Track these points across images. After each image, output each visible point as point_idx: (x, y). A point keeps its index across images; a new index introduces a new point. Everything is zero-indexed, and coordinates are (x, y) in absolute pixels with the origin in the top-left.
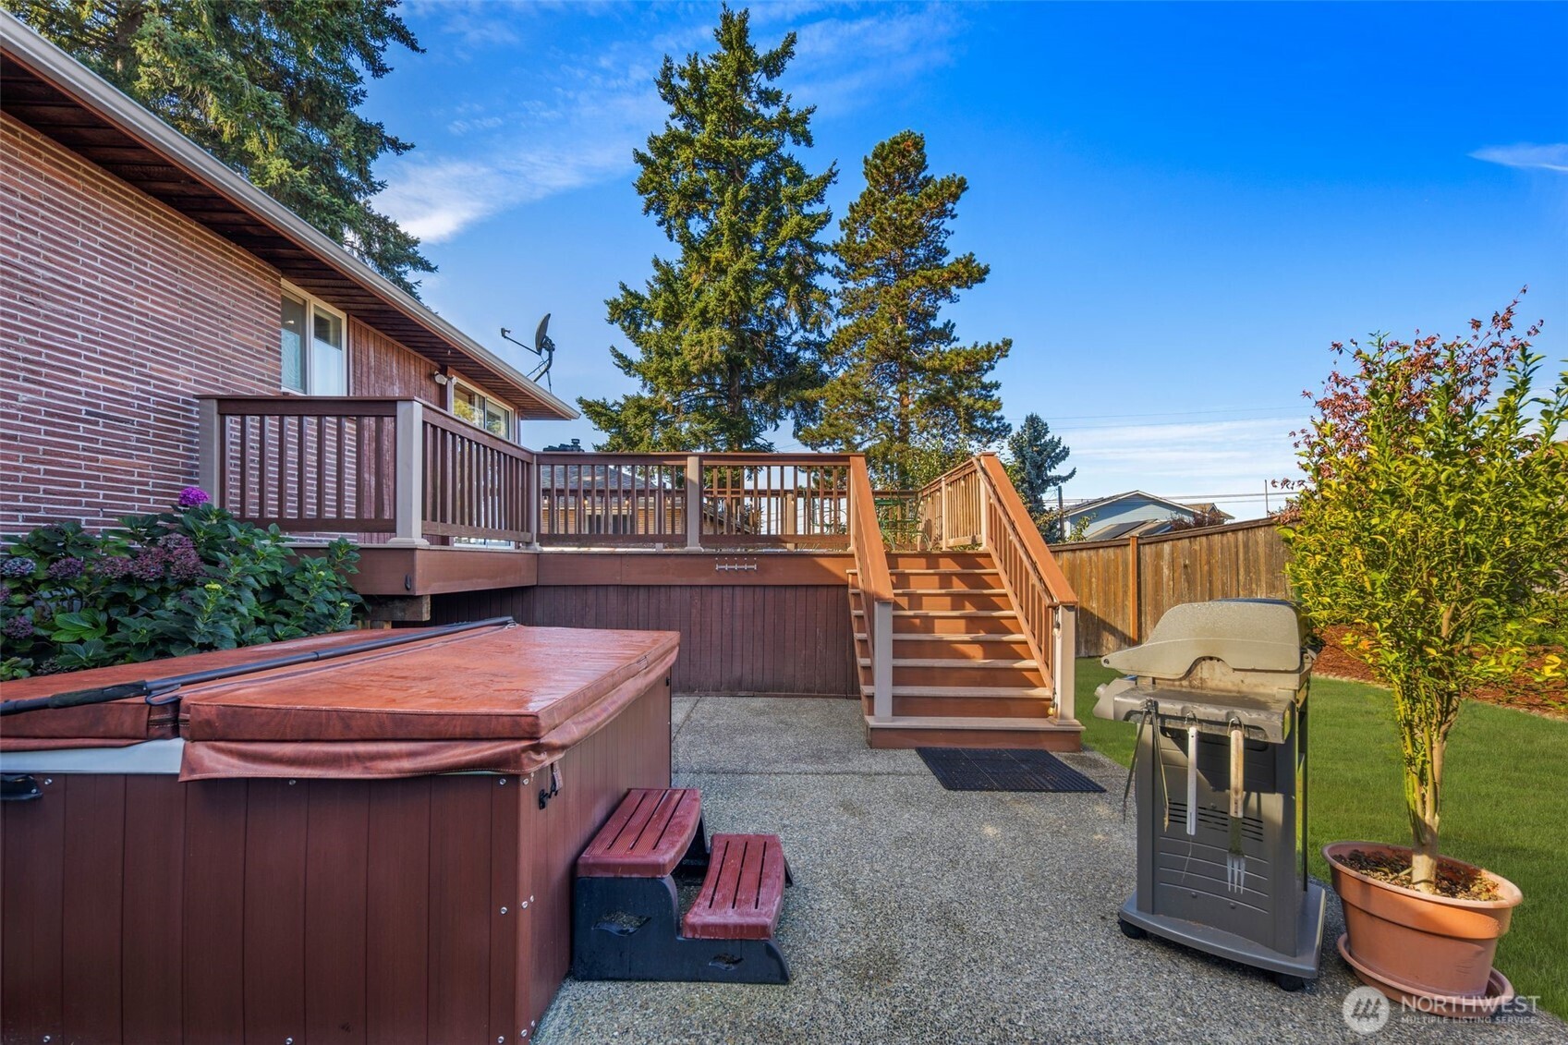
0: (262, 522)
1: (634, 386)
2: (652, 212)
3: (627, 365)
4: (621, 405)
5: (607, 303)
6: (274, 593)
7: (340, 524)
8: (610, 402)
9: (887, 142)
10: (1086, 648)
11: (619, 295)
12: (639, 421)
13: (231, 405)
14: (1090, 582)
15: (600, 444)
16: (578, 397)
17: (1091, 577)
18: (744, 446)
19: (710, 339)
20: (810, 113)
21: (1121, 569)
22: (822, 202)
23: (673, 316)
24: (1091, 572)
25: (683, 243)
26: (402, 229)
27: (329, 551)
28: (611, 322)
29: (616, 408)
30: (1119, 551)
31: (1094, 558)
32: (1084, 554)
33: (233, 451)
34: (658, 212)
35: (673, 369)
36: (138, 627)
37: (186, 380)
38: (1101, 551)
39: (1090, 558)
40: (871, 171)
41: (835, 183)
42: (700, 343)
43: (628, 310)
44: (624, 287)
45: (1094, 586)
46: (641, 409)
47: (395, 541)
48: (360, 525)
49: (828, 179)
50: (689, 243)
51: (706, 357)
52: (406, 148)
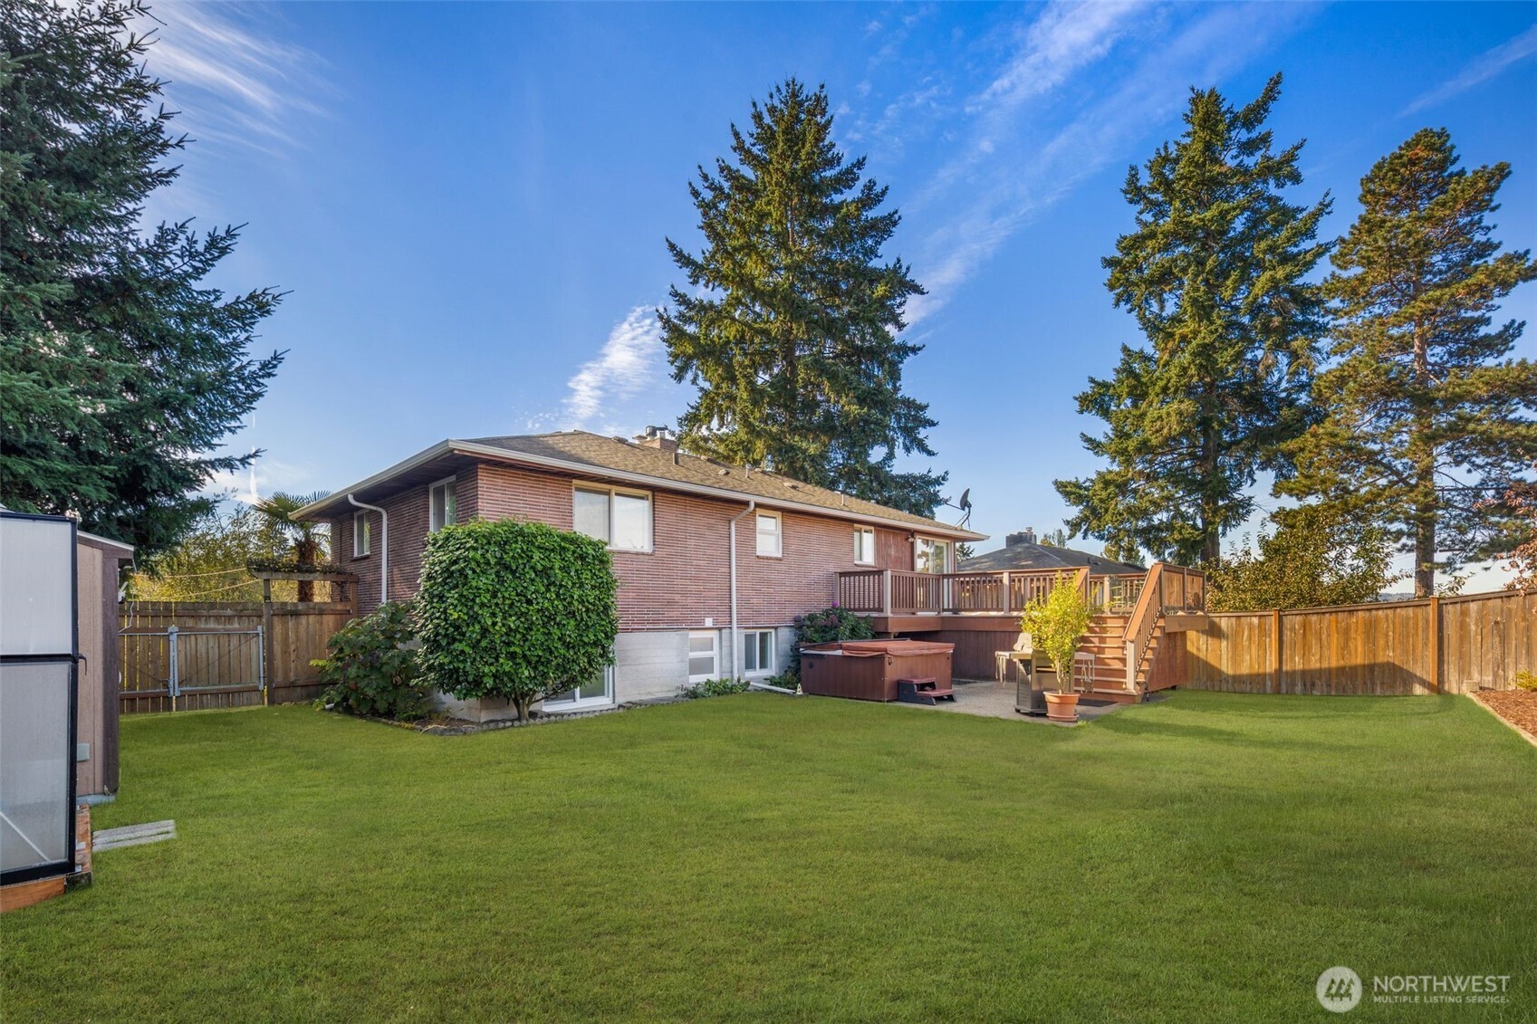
0: (850, 610)
1: (1104, 464)
2: (1122, 303)
3: (1095, 446)
4: (1092, 481)
5: (1076, 398)
6: (853, 630)
7: (869, 610)
8: (1081, 480)
9: (1387, 156)
10: (1382, 688)
11: (1087, 388)
12: (1104, 495)
13: (842, 574)
14: (1387, 635)
15: (1069, 519)
16: (1054, 479)
17: (1388, 632)
18: (1221, 503)
19: (1168, 414)
20: (1297, 148)
21: (1420, 624)
22: (1313, 237)
23: (1139, 394)
24: (1388, 627)
25: (1146, 329)
26: (918, 402)
27: (866, 618)
28: (1081, 412)
29: (1087, 484)
30: (1419, 610)
31: (1391, 616)
32: (1380, 612)
33: (843, 586)
34: (1127, 302)
35: (1130, 449)
36: (828, 637)
37: (832, 568)
38: (1399, 610)
39: (1387, 616)
40: (1368, 196)
41: (1329, 213)
42: (1160, 418)
43: (1096, 399)
44: (1092, 380)
45: (1391, 638)
46: (1107, 484)
47: (882, 615)
48: (874, 610)
49: (1323, 209)
50: (1154, 327)
51: (1165, 431)
52: (919, 349)
